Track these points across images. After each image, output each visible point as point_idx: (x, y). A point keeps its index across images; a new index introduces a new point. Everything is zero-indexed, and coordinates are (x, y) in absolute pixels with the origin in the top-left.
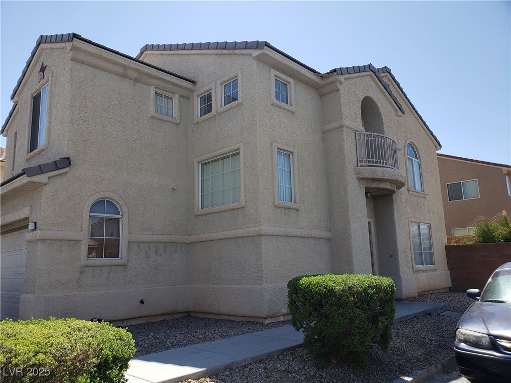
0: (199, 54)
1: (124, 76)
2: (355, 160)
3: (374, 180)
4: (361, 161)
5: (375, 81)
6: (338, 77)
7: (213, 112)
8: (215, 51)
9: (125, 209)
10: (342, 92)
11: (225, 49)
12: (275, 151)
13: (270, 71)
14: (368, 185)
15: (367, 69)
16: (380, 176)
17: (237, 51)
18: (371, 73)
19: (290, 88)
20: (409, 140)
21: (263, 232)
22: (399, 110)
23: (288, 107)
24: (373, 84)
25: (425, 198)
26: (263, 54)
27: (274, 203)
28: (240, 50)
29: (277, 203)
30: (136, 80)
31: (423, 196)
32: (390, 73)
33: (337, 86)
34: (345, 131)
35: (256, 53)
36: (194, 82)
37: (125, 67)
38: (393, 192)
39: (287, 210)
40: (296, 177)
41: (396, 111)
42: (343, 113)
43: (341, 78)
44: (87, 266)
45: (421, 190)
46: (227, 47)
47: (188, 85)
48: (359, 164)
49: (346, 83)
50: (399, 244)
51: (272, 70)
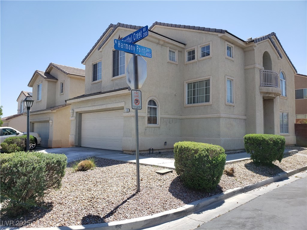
0: (188, 31)
1: (158, 44)
2: (260, 83)
3: (267, 93)
4: (262, 84)
5: (269, 43)
6: (254, 44)
7: (196, 60)
8: (197, 31)
9: (159, 104)
10: (255, 51)
11: (204, 30)
12: (226, 79)
13: (225, 42)
14: (264, 95)
15: (267, 37)
16: (270, 91)
17: (210, 33)
18: (269, 39)
19: (232, 49)
20: (281, 70)
21: (221, 116)
22: (280, 57)
23: (231, 58)
24: (269, 44)
25: (287, 100)
26: (224, 36)
27: (225, 103)
28: (211, 32)
29: (227, 103)
30: (162, 45)
31: (286, 98)
32: (275, 36)
33: (253, 48)
34: (256, 69)
35: (220, 35)
36: (185, 44)
37: (159, 40)
38: (275, 98)
39: (230, 106)
40: (234, 91)
41: (278, 57)
42: (256, 61)
43: (256, 44)
44: (147, 127)
45: (285, 96)
46: (205, 30)
47: (182, 46)
48: (261, 85)
49: (257, 46)
50: (275, 123)
51: (226, 42)
